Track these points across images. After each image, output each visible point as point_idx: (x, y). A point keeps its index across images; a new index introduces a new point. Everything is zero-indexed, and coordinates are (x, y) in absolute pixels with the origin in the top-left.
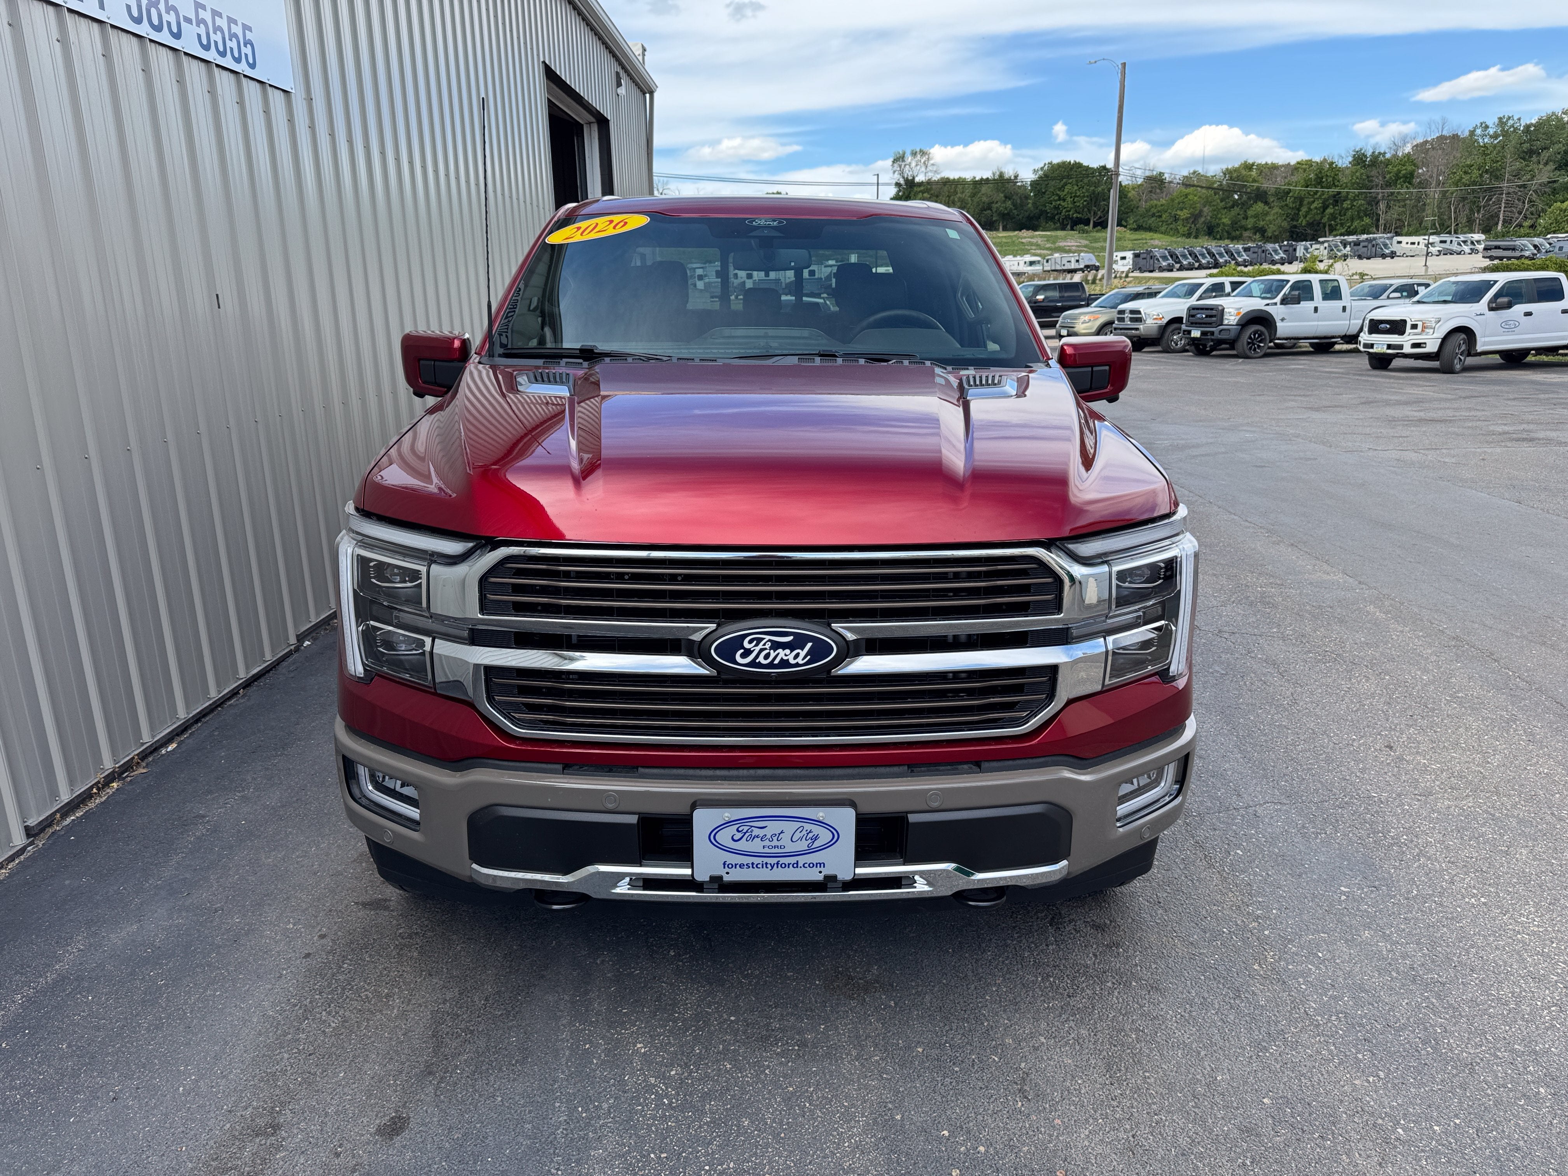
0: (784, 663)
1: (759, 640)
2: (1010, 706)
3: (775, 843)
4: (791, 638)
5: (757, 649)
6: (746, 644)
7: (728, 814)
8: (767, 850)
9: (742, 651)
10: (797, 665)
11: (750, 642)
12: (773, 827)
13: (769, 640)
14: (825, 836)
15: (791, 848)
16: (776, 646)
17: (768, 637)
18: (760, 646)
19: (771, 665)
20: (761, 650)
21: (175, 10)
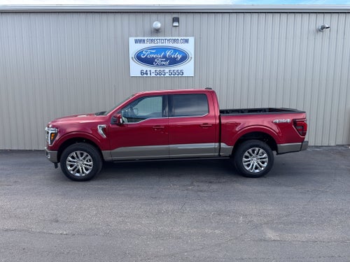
21: (165, 72)
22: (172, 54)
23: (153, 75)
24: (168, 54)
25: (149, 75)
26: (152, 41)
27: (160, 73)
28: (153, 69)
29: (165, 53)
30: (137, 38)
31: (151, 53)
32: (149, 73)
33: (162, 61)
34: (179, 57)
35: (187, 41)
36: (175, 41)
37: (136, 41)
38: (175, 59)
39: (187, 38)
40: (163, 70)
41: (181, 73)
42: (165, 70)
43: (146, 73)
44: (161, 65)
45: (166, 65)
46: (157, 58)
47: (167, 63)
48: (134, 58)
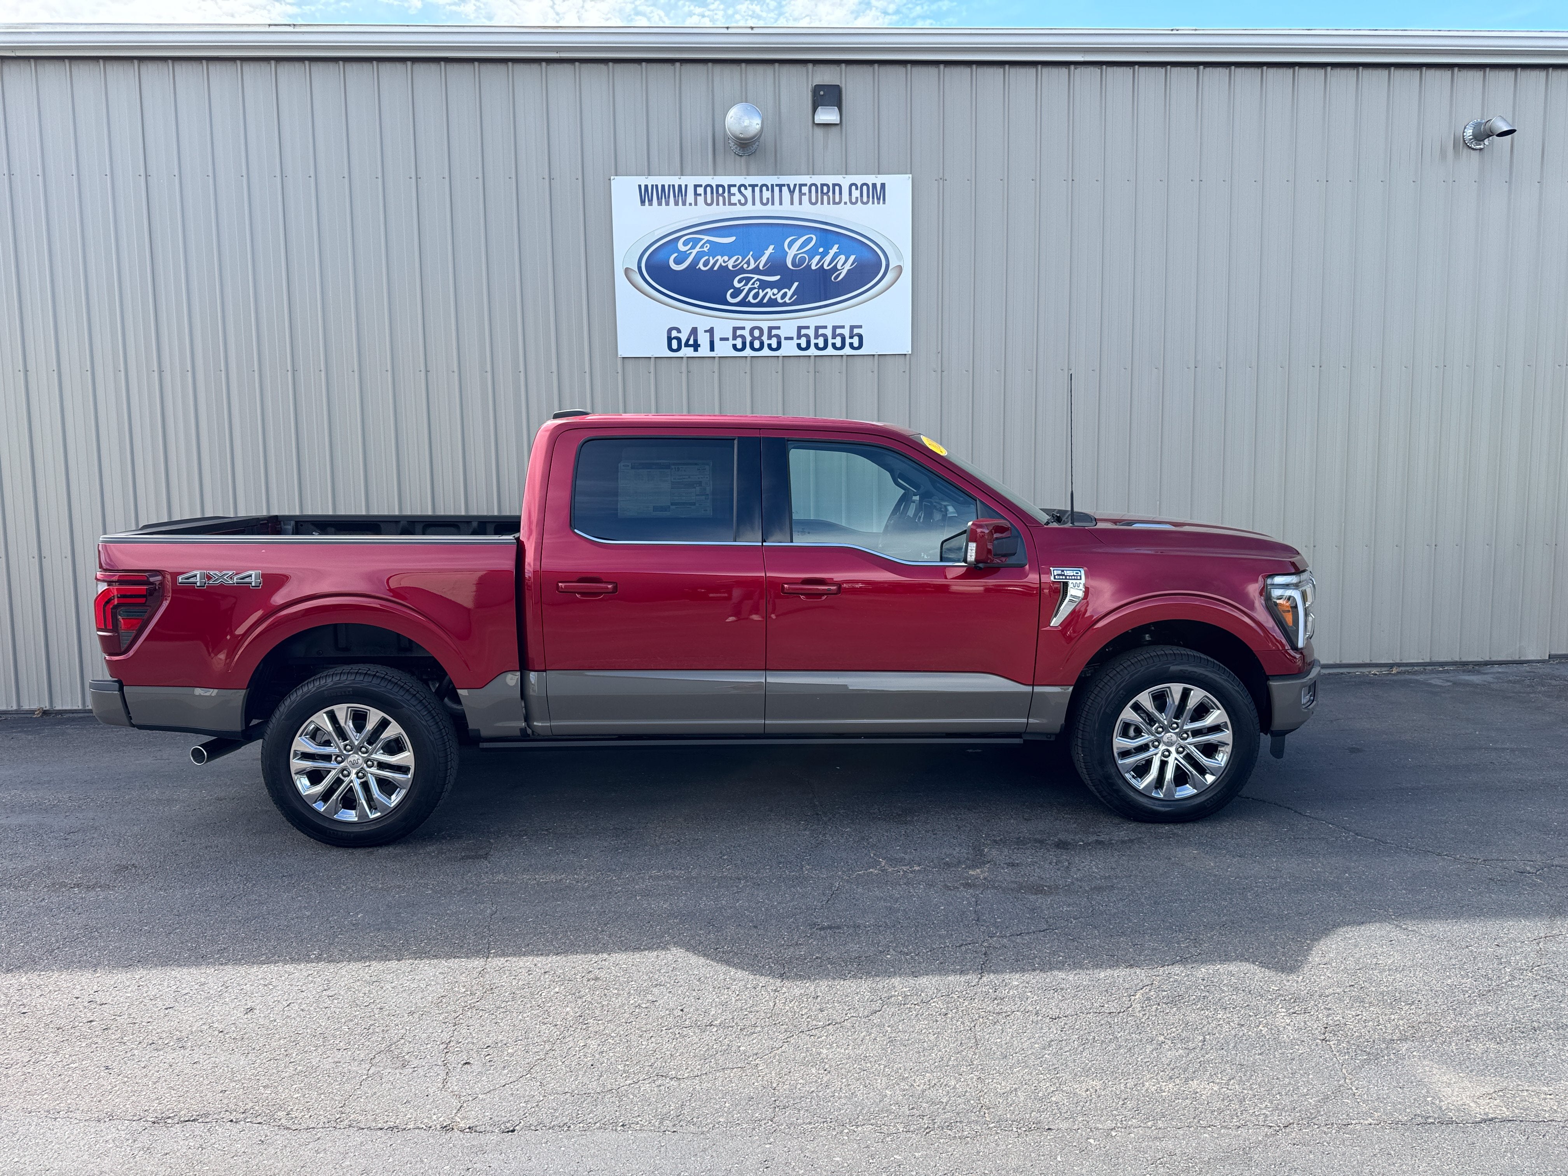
21: (778, 337)
22: (812, 253)
23: (724, 349)
24: (792, 252)
25: (704, 350)
26: (720, 193)
27: (755, 342)
28: (724, 324)
29: (779, 248)
30: (651, 181)
31: (716, 249)
32: (704, 339)
33: (764, 285)
34: (845, 266)
35: (878, 194)
36: (824, 192)
37: (646, 196)
38: (824, 275)
39: (878, 180)
40: (770, 329)
41: (851, 341)
42: (779, 328)
43: (691, 342)
44: (760, 304)
45: (785, 304)
46: (742, 271)
47: (790, 293)
48: (637, 271)
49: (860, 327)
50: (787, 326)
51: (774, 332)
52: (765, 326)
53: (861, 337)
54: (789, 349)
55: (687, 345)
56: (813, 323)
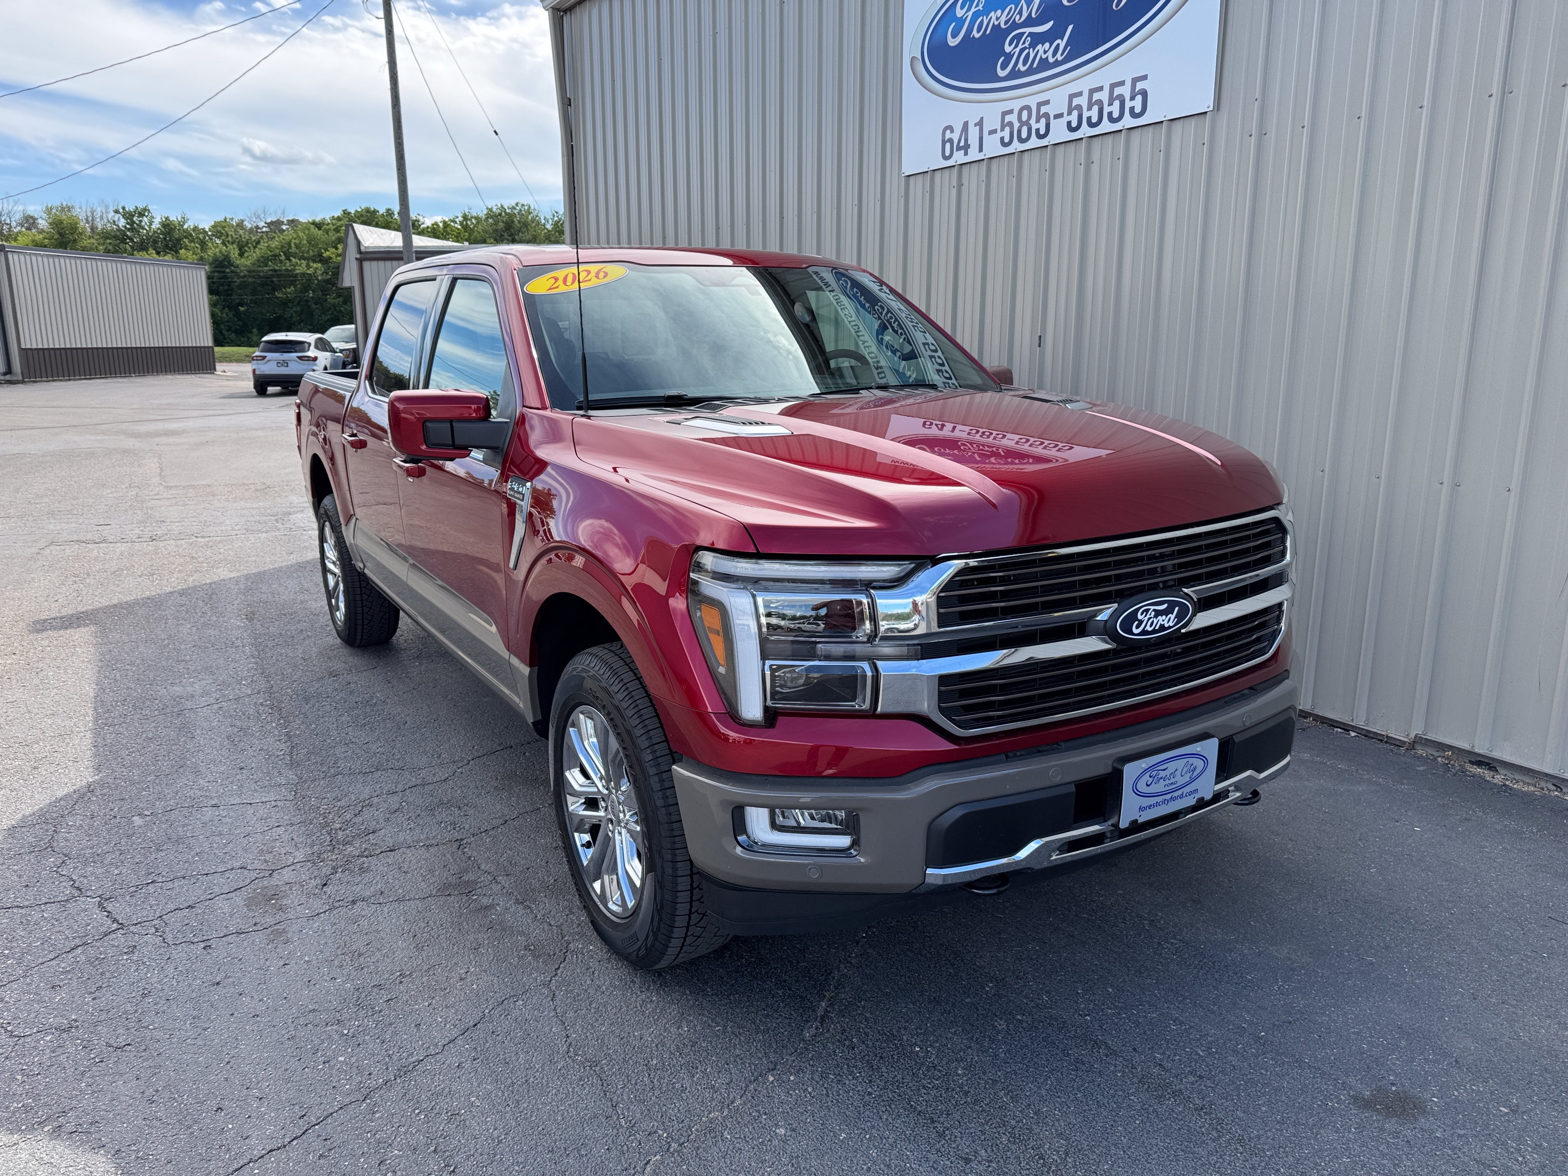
0: (1163, 628)
1: (1147, 611)
2: (1258, 640)
3: (1173, 780)
4: (1166, 605)
5: (1146, 619)
6: (1140, 617)
7: (1144, 763)
8: (1167, 788)
9: (1137, 622)
10: (1170, 627)
11: (1142, 614)
12: (1172, 766)
13: (1154, 610)
14: (1199, 764)
15: (1181, 781)
16: (1158, 613)
17: (1152, 608)
18: (1148, 616)
19: (1154, 631)
20: (1149, 619)
21: (1047, 116)
23: (992, 146)
25: (974, 152)
27: (1023, 128)
28: (992, 111)
32: (974, 136)
33: (1035, 41)
40: (1040, 105)
41: (1132, 104)
42: (1047, 102)
43: (962, 144)
44: (1030, 72)
45: (1057, 64)
46: (1015, 26)
47: (1062, 45)
48: (920, 58)
49: (1145, 77)
50: (1058, 100)
51: (1044, 109)
52: (1033, 102)
53: (1144, 94)
54: (1059, 133)
55: (959, 148)
56: (1084, 85)
